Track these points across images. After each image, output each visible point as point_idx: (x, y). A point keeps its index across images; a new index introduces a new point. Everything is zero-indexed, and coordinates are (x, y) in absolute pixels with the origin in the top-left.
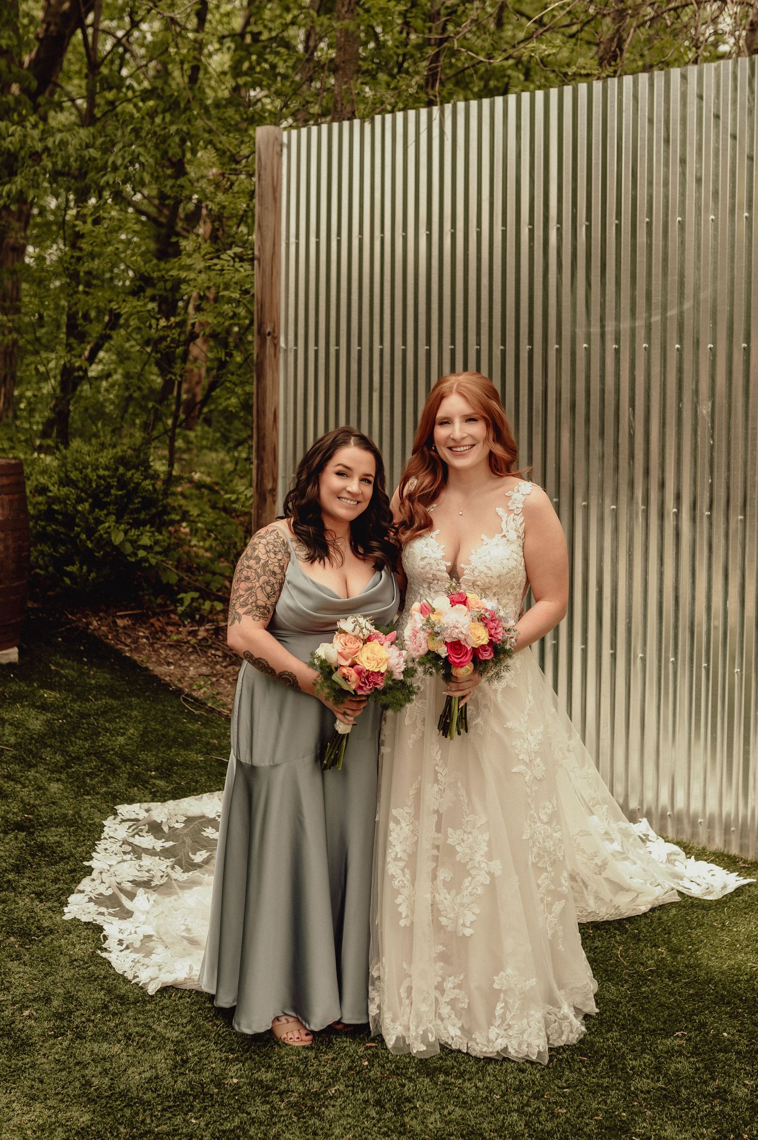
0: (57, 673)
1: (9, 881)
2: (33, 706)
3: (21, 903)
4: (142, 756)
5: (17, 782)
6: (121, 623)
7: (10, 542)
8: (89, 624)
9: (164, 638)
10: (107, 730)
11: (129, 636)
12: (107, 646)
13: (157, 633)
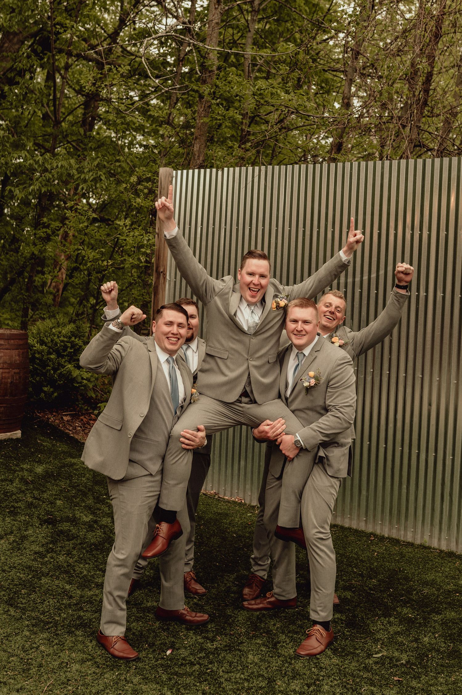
0: (42, 445)
1: (51, 548)
2: (34, 461)
3: (61, 559)
4: (97, 488)
5: (39, 500)
6: (65, 418)
7: (21, 375)
8: (49, 419)
9: (89, 427)
10: (75, 474)
11: (71, 426)
12: (60, 430)
13: (85, 424)
